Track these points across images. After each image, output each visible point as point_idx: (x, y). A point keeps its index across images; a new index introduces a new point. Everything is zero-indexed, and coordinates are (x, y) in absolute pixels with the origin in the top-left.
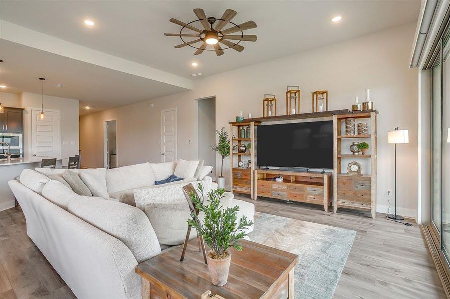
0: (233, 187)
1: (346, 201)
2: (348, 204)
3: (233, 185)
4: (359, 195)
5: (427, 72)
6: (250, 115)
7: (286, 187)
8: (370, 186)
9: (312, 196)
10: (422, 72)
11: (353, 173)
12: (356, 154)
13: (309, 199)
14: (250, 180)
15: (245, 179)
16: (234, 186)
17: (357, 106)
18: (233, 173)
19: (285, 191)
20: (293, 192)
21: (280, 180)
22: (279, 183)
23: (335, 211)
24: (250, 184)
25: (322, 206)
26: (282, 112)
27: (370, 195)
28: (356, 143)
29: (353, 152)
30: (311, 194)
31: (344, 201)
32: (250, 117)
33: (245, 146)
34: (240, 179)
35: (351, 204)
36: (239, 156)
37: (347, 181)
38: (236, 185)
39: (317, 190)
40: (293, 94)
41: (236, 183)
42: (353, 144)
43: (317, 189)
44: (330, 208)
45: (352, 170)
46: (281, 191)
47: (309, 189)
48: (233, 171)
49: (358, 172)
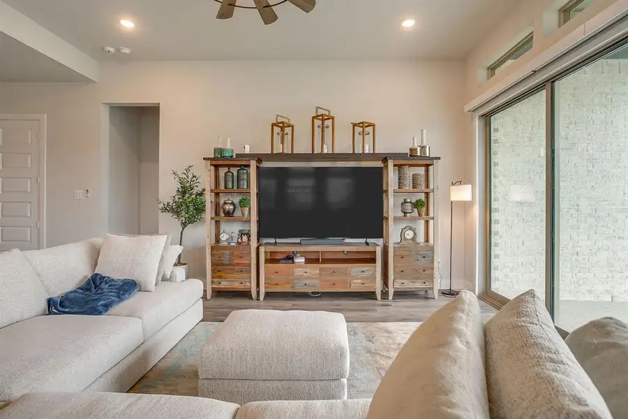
0: (213, 282)
1: (404, 281)
2: (408, 285)
3: (213, 277)
4: (421, 271)
5: (483, 120)
6: (247, 147)
7: (318, 271)
8: (433, 257)
9: (359, 281)
10: (479, 119)
11: (409, 241)
12: (408, 215)
13: (356, 286)
14: (249, 265)
15: (238, 264)
16: (215, 280)
17: (416, 149)
18: (212, 255)
19: (316, 278)
20: (330, 278)
21: (300, 260)
22: (300, 266)
23: (391, 298)
24: (249, 272)
25: (374, 293)
26: (302, 147)
27: (433, 269)
28: (409, 200)
29: (405, 213)
30: (359, 277)
31: (402, 281)
32: (247, 151)
33: (233, 204)
34: (228, 265)
35: (411, 284)
36: (216, 221)
37: (405, 253)
38: (220, 277)
39: (368, 270)
41: (219, 274)
42: (405, 202)
43: (367, 268)
44: (385, 295)
45: (408, 237)
46: (308, 278)
47: (356, 269)
48: (212, 250)
49: (414, 239)
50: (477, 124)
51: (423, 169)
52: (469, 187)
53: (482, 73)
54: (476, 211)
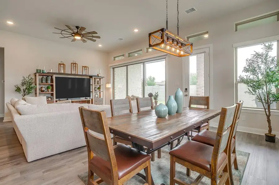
5: (112, 69)
6: (51, 70)
8: (103, 101)
12: (96, 91)
17: (99, 75)
28: (96, 87)
33: (44, 88)
40: (74, 64)
45: (96, 96)
49: (98, 97)
50: (112, 70)
51: (99, 79)
52: (110, 84)
53: (113, 58)
54: (111, 90)
